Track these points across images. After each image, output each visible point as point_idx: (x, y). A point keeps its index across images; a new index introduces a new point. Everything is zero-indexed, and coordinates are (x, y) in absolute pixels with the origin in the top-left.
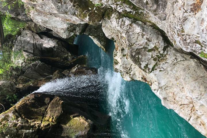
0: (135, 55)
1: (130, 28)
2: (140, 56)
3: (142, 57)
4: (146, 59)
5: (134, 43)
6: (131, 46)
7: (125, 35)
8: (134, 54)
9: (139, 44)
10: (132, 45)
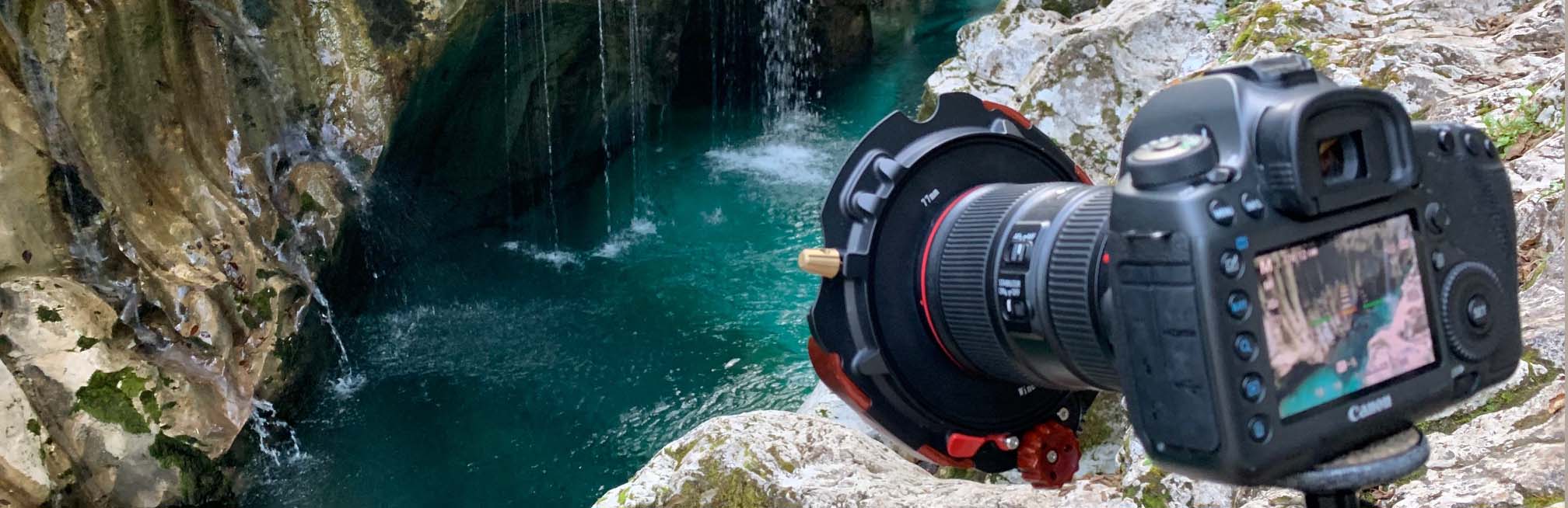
0: (1085, 57)
1: (1187, 25)
2: (1080, 80)
3: (1077, 89)
4: (1072, 105)
5: (1129, 51)
6: (1118, 38)
7: (1158, 12)
8: (1090, 51)
9: (1128, 68)
10: (1119, 43)
